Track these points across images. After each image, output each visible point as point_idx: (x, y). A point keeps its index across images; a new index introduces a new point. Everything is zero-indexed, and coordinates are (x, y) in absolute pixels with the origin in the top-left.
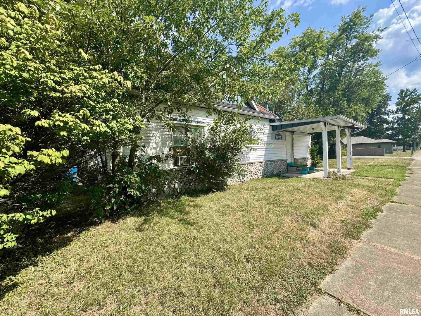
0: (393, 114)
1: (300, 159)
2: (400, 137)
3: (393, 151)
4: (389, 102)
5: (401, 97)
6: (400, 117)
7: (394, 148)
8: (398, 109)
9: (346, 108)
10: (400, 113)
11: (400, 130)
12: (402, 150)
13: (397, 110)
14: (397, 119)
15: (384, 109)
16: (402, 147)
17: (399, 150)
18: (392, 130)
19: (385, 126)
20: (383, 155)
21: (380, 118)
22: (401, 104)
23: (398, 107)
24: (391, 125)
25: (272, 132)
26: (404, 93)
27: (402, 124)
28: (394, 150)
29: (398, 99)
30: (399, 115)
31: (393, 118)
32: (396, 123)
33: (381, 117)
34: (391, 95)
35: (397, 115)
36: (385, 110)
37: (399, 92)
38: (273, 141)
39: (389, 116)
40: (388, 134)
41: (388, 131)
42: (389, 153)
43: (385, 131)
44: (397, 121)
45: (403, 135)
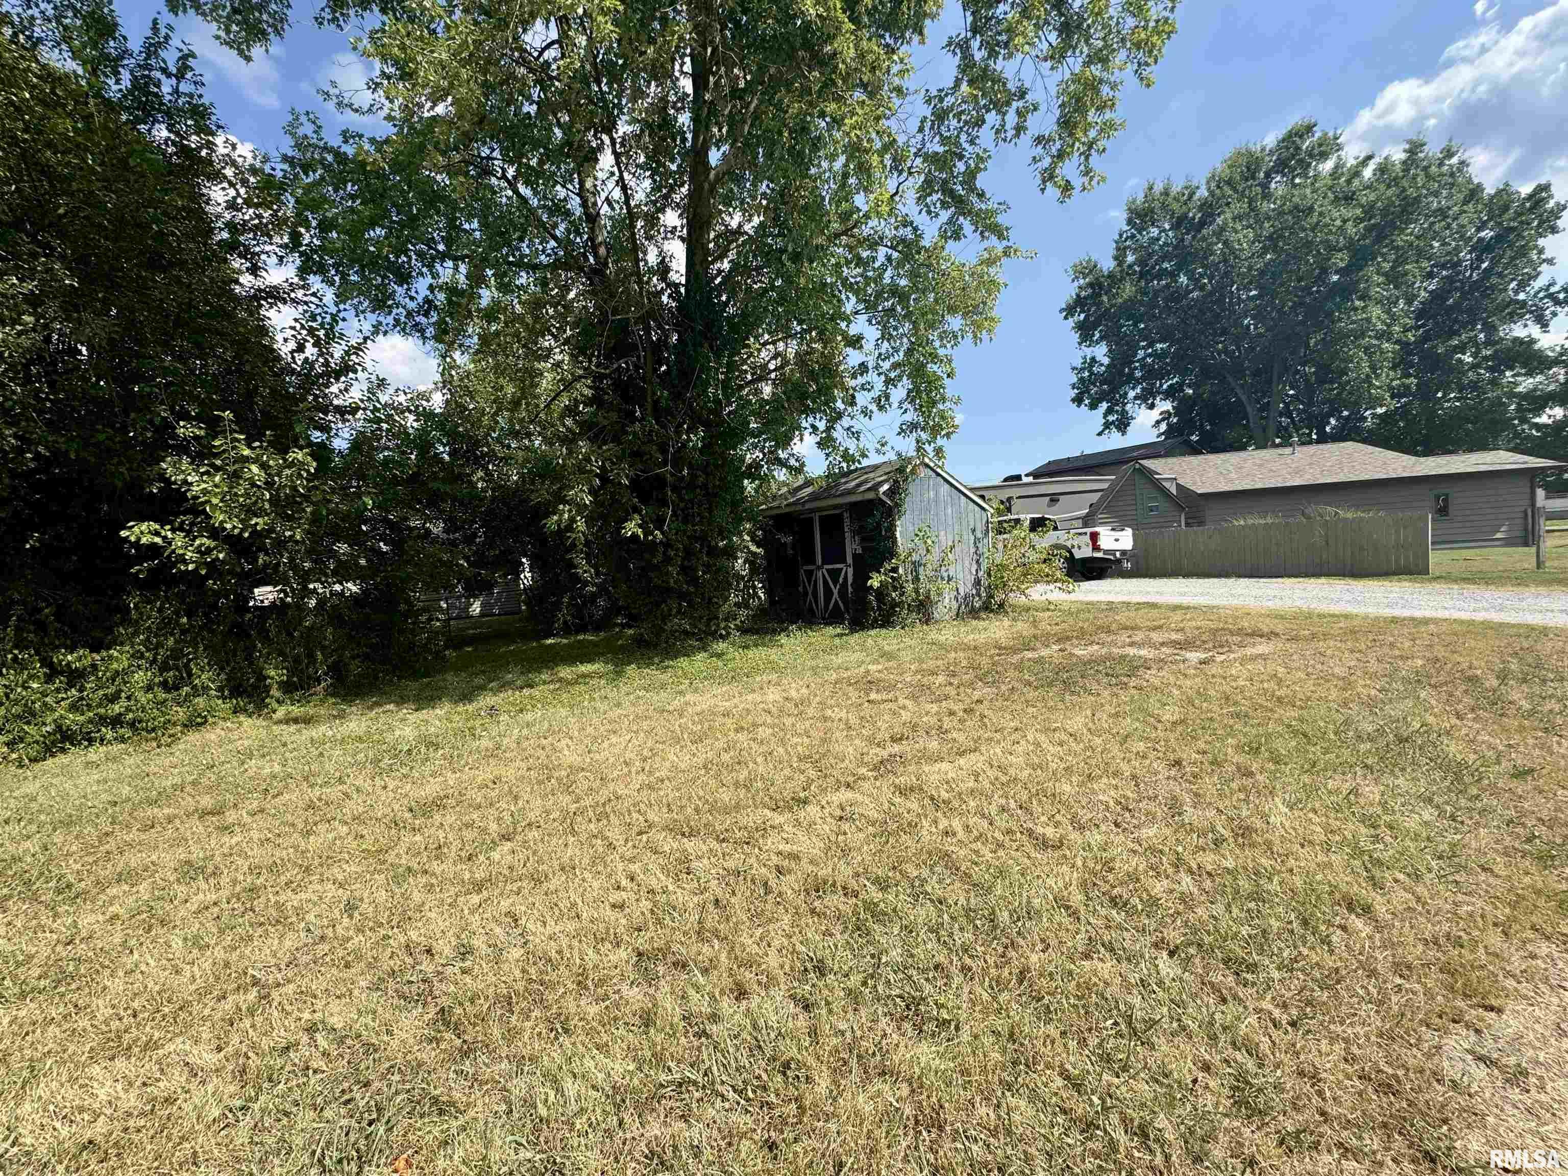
18: (1562, 405)
39: (1547, 325)
40: (1538, 427)
41: (1538, 411)
42: (1509, 542)
43: (1523, 410)
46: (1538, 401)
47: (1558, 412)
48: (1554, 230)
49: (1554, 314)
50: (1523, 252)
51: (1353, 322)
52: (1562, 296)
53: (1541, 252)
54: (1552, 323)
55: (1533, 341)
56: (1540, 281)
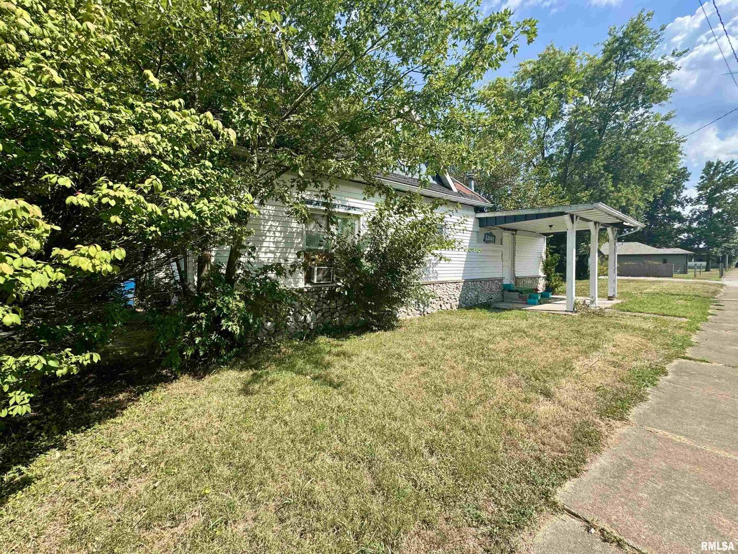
0: (692, 205)
1: (525, 278)
2: (701, 246)
3: (689, 270)
4: (686, 184)
5: (707, 174)
6: (703, 210)
7: (689, 263)
8: (700, 196)
9: (611, 192)
10: (704, 203)
11: (702, 232)
12: (703, 268)
14: (698, 213)
15: (675, 196)
16: (704, 264)
17: (699, 267)
18: (688, 233)
19: (677, 225)
20: (671, 276)
22: (707, 188)
23: (701, 192)
24: (688, 224)
25: (478, 229)
26: (713, 168)
27: (705, 222)
28: (691, 268)
29: (702, 177)
30: (702, 206)
31: (691, 211)
32: (695, 220)
33: (670, 209)
34: (689, 170)
35: (697, 207)
36: (678, 197)
37: (704, 166)
38: (479, 245)
39: (684, 208)
40: (681, 239)
41: (680, 234)
42: (681, 273)
43: (676, 233)
44: (698, 218)
45: (707, 243)
46: (680, 231)
47: (686, 235)
48: (687, 180)
49: (687, 205)
50: (679, 186)
52: (689, 200)
53: (684, 186)
55: (679, 213)
56: (683, 195)
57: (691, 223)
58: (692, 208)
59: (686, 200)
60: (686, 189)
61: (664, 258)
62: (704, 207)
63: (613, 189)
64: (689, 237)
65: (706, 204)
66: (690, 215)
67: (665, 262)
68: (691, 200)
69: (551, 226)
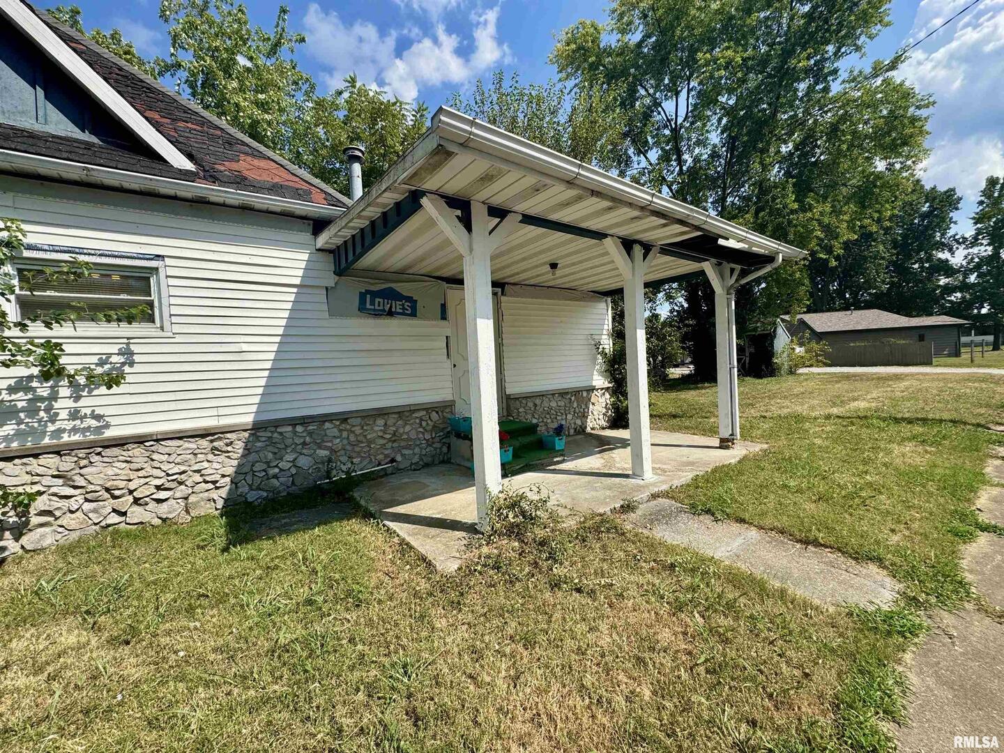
0: (967, 248)
1: (541, 395)
2: (984, 311)
3: (963, 350)
4: (954, 215)
5: (989, 198)
6: (984, 254)
7: (964, 339)
8: (979, 232)
9: (793, 212)
10: (985, 242)
11: (984, 289)
12: (987, 344)
13: (977, 234)
14: (977, 260)
15: (938, 234)
16: (990, 338)
17: (981, 345)
18: (961, 291)
19: (943, 281)
20: (928, 363)
21: (929, 258)
22: (989, 219)
23: (979, 226)
24: (961, 278)
25: (331, 280)
26: (998, 187)
27: (989, 273)
28: (966, 345)
29: (981, 203)
30: (983, 248)
31: (966, 257)
32: (971, 271)
33: (931, 255)
34: (959, 194)
35: (975, 250)
36: (943, 235)
37: (983, 185)
38: (337, 322)
39: (953, 253)
40: (951, 302)
41: (949, 294)
42: (949, 356)
43: (942, 294)
44: (978, 267)
45: (992, 306)
46: (949, 290)
47: (959, 295)
48: (957, 209)
49: (958, 248)
50: (943, 220)
51: (871, 252)
52: (961, 240)
53: (951, 218)
54: (956, 253)
55: (947, 261)
56: (951, 233)
57: (966, 276)
58: (966, 252)
59: (957, 241)
60: (955, 223)
61: (921, 333)
62: (985, 250)
63: (796, 206)
64: (963, 298)
65: (989, 245)
66: (964, 263)
67: (922, 338)
68: (965, 239)
69: (554, 266)
